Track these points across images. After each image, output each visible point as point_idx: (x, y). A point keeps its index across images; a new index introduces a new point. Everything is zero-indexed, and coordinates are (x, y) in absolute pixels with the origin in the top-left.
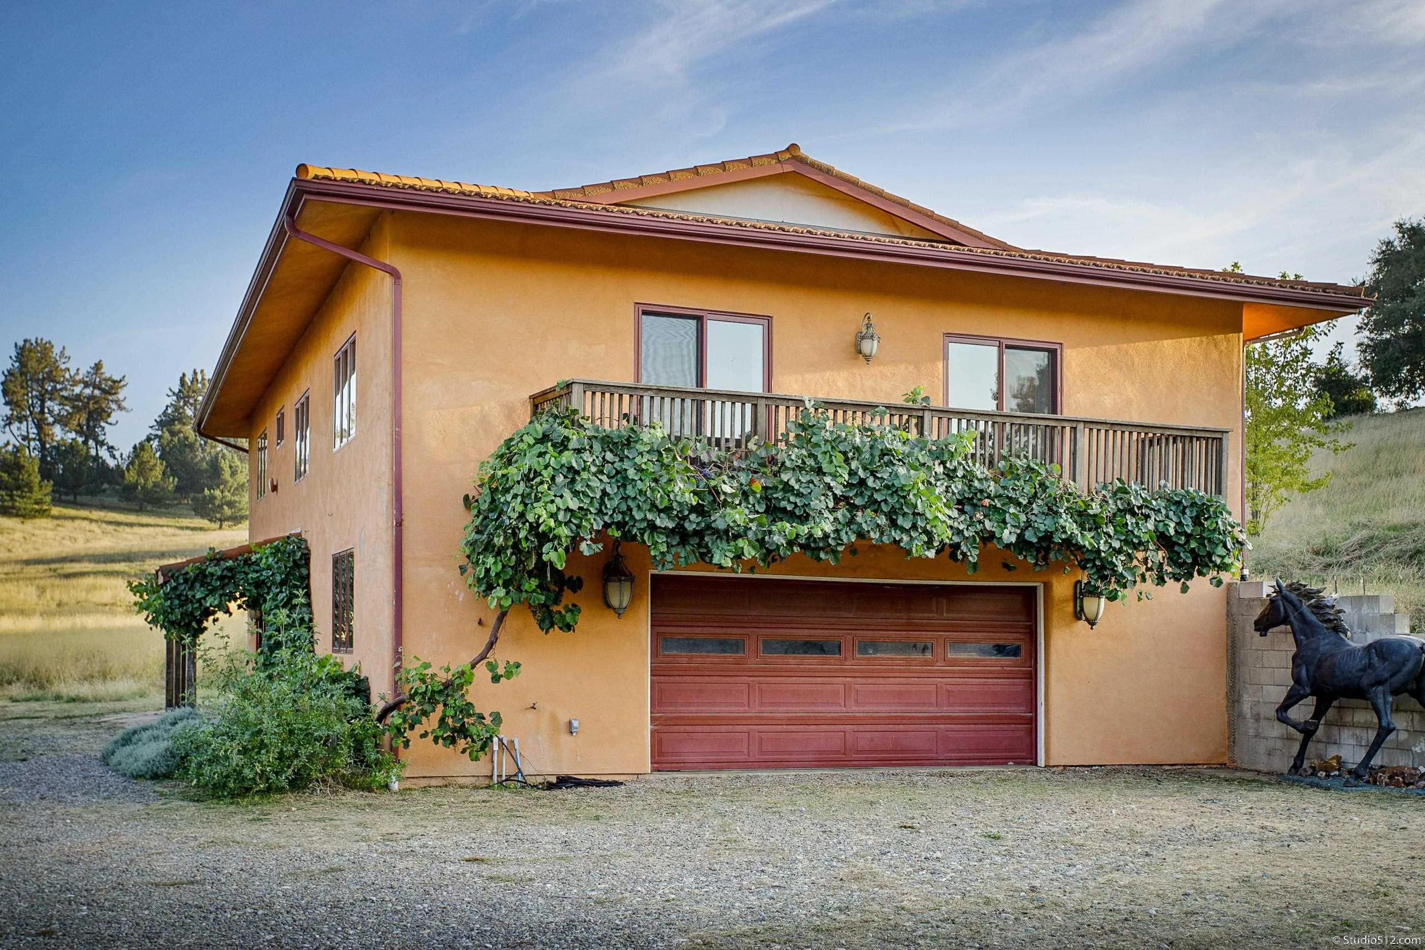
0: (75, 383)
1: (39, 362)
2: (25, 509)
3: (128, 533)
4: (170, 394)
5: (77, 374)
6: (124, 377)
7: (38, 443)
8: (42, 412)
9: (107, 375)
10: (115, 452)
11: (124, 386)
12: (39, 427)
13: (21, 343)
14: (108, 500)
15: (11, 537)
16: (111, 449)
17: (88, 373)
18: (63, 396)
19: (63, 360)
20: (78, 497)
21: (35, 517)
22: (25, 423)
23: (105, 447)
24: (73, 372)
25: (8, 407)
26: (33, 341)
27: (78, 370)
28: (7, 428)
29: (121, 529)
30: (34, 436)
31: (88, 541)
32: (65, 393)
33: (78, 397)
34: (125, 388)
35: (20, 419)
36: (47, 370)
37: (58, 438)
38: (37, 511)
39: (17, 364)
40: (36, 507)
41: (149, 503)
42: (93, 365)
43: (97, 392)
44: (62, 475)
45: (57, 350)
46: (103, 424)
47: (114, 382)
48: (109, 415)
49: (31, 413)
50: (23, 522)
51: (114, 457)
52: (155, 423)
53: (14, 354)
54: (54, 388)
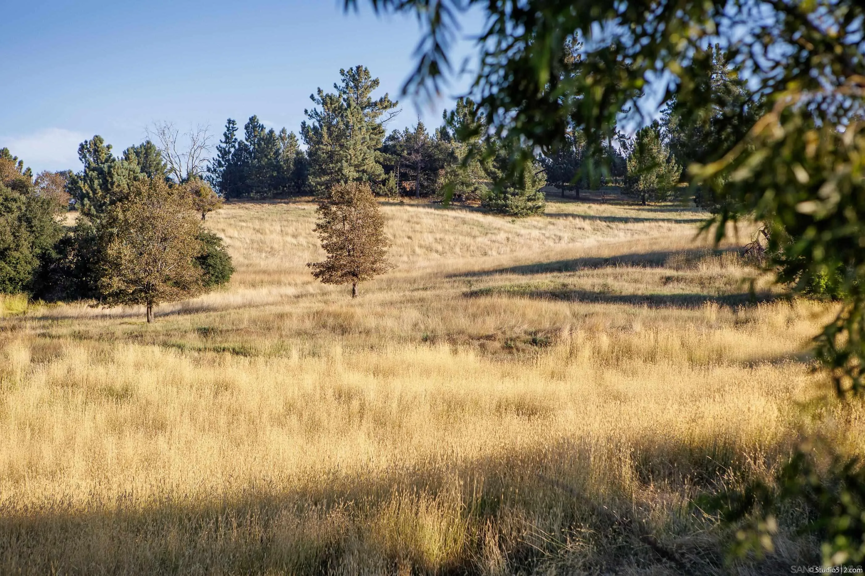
2: (517, 207)
20: (581, 191)
21: (527, 215)
29: (613, 225)
31: (573, 240)
40: (530, 204)
50: (513, 221)
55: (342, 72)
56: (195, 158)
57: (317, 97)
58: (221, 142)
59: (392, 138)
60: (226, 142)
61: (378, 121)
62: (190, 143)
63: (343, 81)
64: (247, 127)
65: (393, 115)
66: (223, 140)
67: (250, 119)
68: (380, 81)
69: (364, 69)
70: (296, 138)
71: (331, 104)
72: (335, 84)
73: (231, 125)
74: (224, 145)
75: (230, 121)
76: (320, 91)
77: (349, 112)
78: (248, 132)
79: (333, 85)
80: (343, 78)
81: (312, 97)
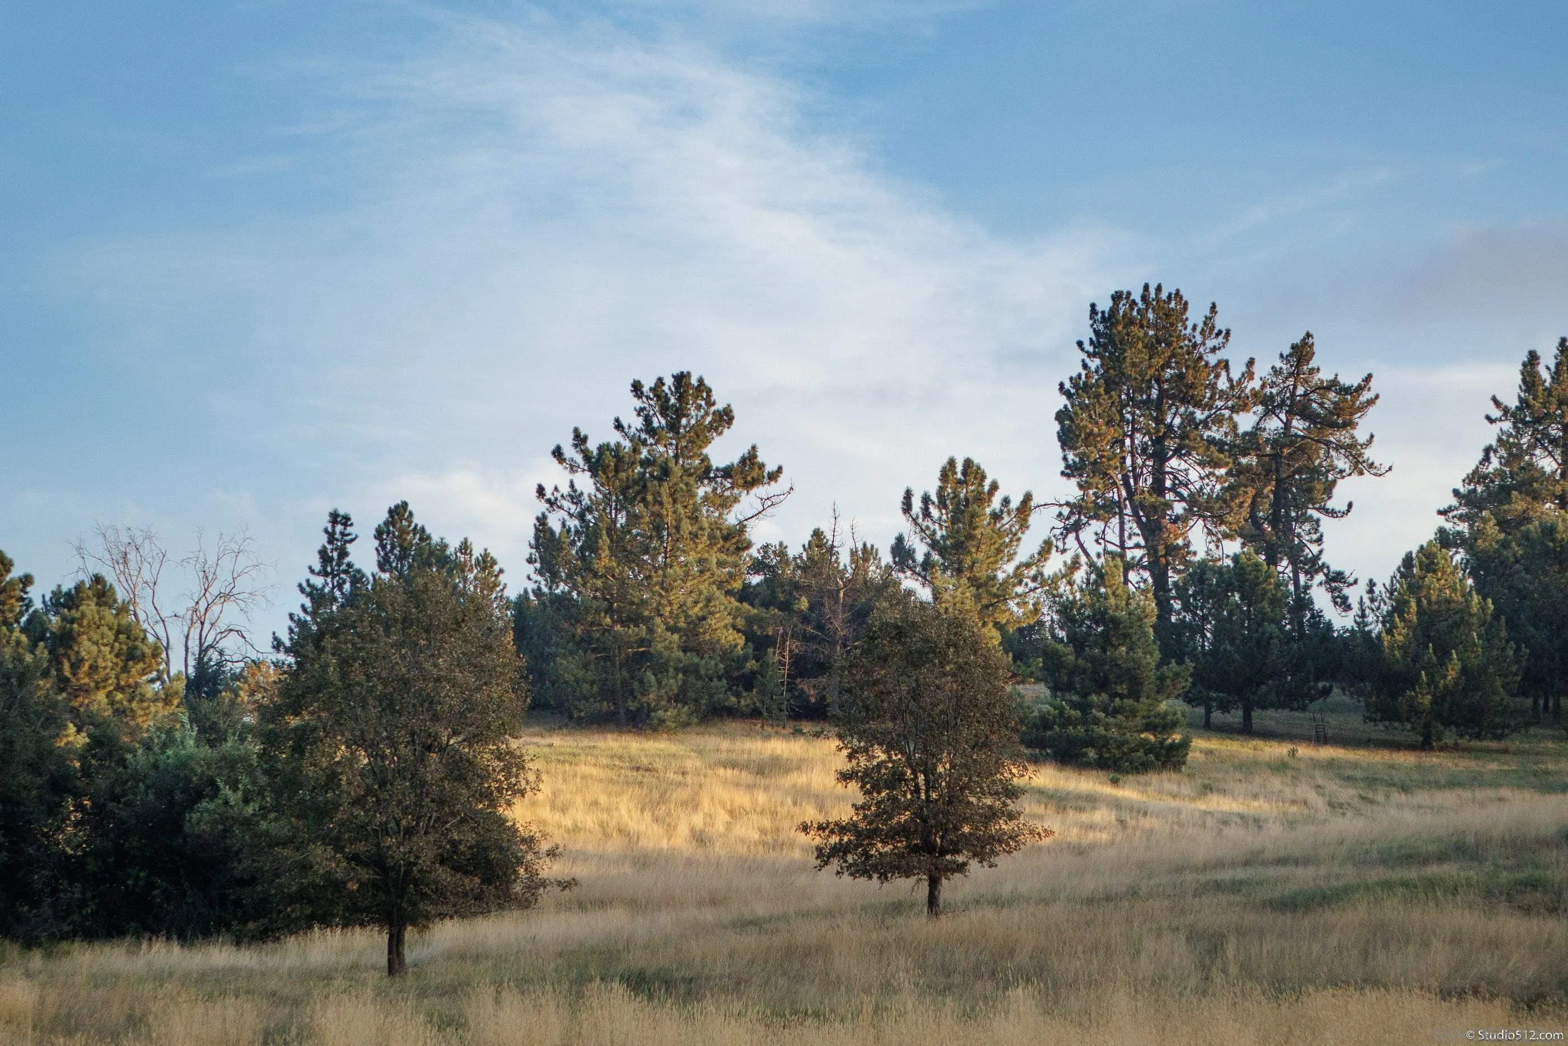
0: (1242, 406)
1: (1151, 349)
2: (1120, 745)
3: (1400, 806)
4: (1496, 413)
5: (1249, 375)
6: (1369, 378)
7: (1146, 574)
8: (1158, 488)
9: (1325, 375)
10: (1347, 591)
11: (1371, 402)
12: (1151, 530)
13: (1105, 305)
14: (1333, 722)
15: (1085, 817)
16: (1336, 580)
17: (1277, 372)
18: (1211, 441)
19: (1210, 343)
20: (1256, 714)
21: (1146, 766)
22: (1115, 521)
23: (1320, 577)
24: (1236, 372)
25: (1074, 481)
26: (1136, 296)
27: (1251, 362)
28: (1072, 536)
30: (1138, 553)
32: (1216, 433)
33: (1251, 441)
34: (1371, 410)
35: (1105, 510)
36: (1169, 373)
37: (1201, 556)
38: (1149, 749)
39: (1094, 363)
40: (1151, 737)
41: (1447, 723)
42: (1286, 351)
43: (1298, 425)
44: (1211, 653)
45: (1195, 316)
46: (1312, 512)
47: (1346, 390)
48: (1329, 488)
49: (1131, 494)
51: (1344, 604)
52: (1454, 502)
53: (1087, 334)
54: (1189, 420)
55: (637, 388)
56: (207, 626)
57: (570, 452)
58: (312, 571)
59: (758, 566)
60: (324, 573)
61: (731, 519)
62: (195, 587)
63: (640, 411)
64: (379, 534)
65: (768, 503)
66: (317, 567)
67: (390, 511)
68: (736, 413)
69: (694, 381)
70: (496, 568)
71: (617, 471)
72: (617, 420)
73: (339, 528)
74: (318, 581)
75: (335, 518)
76: (580, 440)
77: (665, 490)
78: (383, 547)
79: (611, 424)
80: (638, 404)
81: (558, 453)
